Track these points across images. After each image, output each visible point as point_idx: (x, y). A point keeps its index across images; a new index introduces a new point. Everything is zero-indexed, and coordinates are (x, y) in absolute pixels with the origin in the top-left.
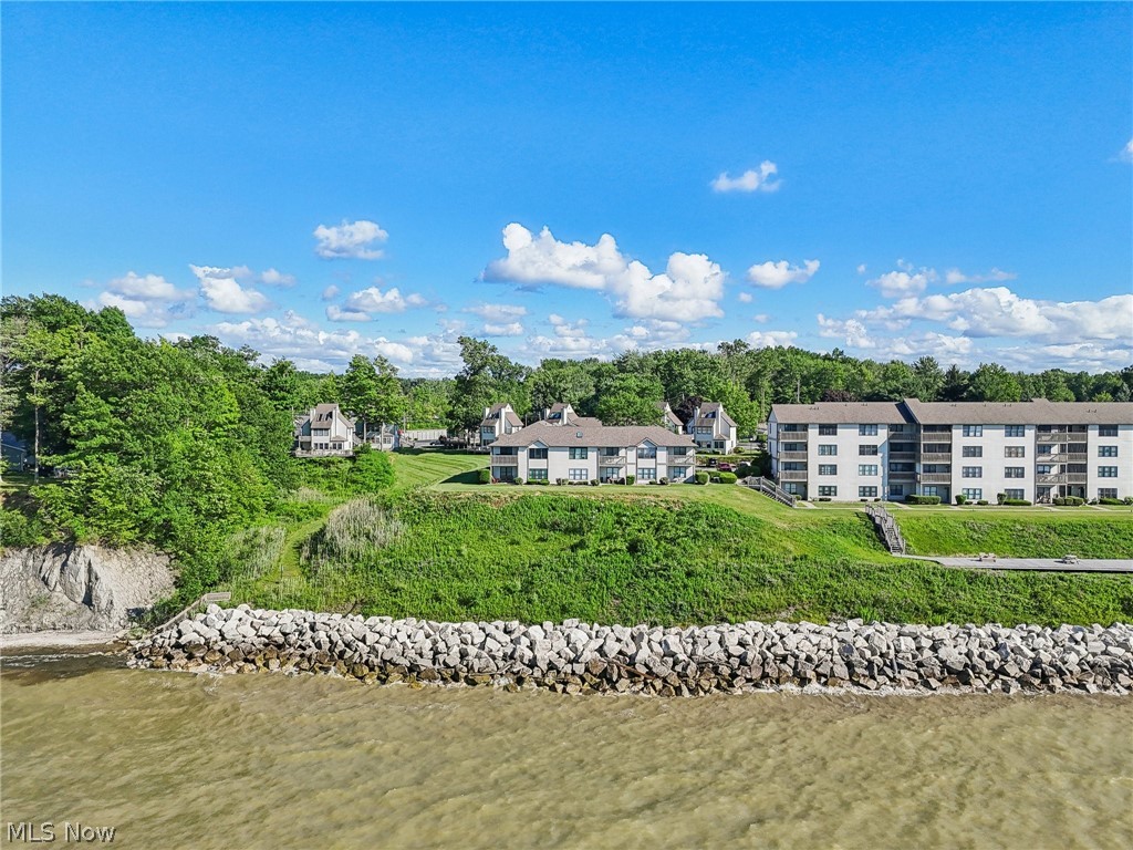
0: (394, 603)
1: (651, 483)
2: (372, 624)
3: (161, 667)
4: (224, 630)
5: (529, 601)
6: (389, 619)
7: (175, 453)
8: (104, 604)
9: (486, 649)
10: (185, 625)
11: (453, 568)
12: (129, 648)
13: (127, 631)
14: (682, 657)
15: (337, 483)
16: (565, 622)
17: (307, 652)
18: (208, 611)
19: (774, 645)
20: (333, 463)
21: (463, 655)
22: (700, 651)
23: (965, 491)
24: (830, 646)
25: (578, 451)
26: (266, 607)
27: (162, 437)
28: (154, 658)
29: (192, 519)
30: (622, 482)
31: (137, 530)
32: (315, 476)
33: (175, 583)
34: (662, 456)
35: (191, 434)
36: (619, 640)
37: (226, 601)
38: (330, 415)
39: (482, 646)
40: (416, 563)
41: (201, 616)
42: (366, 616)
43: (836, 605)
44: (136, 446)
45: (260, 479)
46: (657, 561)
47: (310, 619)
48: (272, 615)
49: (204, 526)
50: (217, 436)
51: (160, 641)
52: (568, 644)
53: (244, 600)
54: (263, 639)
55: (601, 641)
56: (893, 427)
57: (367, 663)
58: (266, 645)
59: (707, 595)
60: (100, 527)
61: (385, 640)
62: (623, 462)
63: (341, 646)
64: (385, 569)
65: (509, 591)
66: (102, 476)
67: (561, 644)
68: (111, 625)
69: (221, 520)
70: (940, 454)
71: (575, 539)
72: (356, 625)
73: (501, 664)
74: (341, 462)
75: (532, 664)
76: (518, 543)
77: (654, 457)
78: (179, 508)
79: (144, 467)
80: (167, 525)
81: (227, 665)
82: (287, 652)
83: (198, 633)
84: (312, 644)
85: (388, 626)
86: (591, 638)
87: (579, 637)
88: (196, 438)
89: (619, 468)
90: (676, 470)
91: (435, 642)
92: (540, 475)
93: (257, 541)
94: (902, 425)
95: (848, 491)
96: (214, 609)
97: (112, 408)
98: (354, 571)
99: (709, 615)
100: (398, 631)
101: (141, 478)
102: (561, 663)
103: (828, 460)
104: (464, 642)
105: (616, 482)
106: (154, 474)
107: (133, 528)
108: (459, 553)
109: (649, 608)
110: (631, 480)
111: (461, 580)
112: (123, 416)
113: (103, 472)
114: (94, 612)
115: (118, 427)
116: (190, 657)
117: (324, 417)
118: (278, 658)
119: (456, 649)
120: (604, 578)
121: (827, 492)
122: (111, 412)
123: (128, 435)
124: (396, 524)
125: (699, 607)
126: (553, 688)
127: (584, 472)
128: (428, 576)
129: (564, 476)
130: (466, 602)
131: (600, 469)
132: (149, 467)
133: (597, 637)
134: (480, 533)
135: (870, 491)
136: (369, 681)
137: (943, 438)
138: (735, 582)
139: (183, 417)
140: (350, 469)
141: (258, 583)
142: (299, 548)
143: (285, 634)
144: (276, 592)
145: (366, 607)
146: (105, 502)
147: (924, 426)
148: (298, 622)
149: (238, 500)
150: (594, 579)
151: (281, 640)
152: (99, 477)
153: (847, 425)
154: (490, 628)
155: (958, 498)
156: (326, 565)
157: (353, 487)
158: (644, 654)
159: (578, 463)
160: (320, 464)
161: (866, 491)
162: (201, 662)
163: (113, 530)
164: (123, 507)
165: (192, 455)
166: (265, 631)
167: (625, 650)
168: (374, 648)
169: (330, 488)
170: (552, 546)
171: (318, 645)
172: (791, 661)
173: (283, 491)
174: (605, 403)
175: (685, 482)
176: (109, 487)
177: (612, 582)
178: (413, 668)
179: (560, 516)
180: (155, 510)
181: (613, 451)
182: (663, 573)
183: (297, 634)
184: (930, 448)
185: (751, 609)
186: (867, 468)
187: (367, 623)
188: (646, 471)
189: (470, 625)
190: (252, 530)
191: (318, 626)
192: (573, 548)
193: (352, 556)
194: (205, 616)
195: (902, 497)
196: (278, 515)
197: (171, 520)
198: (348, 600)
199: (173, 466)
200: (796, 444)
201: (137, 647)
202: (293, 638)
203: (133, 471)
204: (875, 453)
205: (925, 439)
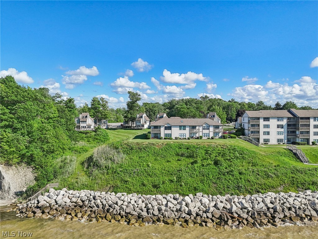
0: (126, 187)
1: (208, 138)
2: (119, 196)
3: (31, 217)
4: (57, 200)
5: (181, 186)
6: (125, 194)
7: (34, 128)
8: (6, 188)
9: (168, 207)
10: (40, 198)
11: (147, 172)
12: (17, 207)
13: (16, 199)
14: (250, 209)
15: (91, 139)
16: (197, 194)
17: (93, 209)
18: (50, 191)
19: (284, 203)
20: (88, 133)
21: (160, 210)
22: (256, 206)
23: (314, 140)
24: (305, 203)
25: (182, 127)
26: (74, 189)
27: (29, 122)
28: (28, 213)
29: (41, 154)
30: (198, 138)
31: (20, 158)
32: (82, 137)
33: (35, 179)
34: (211, 129)
35: (40, 121)
36: (221, 202)
37: (56, 187)
38: (86, 117)
39: (166, 205)
40: (132, 170)
41: (47, 194)
42: (116, 193)
43: (298, 185)
44: (19, 126)
45: (66, 138)
46: (226, 168)
47: (93, 194)
48: (76, 193)
49: (46, 156)
50: (50, 122)
51: (30, 205)
52: (202, 204)
53: (64, 186)
54: (74, 203)
55: (215, 202)
56: (289, 118)
57: (120, 214)
58: (75, 206)
59: (249, 182)
60: (5, 157)
61: (126, 203)
62: (198, 131)
63: (107, 207)
64: (120, 173)
65: (172, 181)
66: (5, 137)
67: (199, 204)
68: (9, 197)
69: (53, 154)
70: (306, 127)
71: (192, 160)
72: (112, 197)
73: (176, 213)
74: (91, 132)
75: (189, 213)
76: (170, 162)
77: (209, 129)
78: (36, 149)
79: (22, 134)
80: (32, 155)
81: (59, 216)
82: (85, 209)
83: (46, 201)
84: (95, 205)
85: (127, 197)
86: (210, 201)
87: (205, 200)
88: (43, 123)
89: (196, 133)
90: (216, 134)
91: (146, 204)
92: (169, 136)
93: (66, 161)
94: (290, 118)
95: (273, 141)
96: (52, 190)
97: (9, 111)
98: (108, 173)
99: (253, 190)
100: (131, 200)
101: (21, 138)
102: (201, 213)
103: (266, 130)
104: (159, 204)
105: (195, 138)
106: (26, 137)
107: (18, 158)
108: (148, 166)
109: (229, 188)
110: (201, 137)
111: (151, 177)
112: (14, 114)
113: (6, 136)
114: (2, 192)
115: (12, 118)
116: (43, 213)
117: (84, 117)
118: (81, 212)
119: (156, 207)
120: (208, 175)
121: (267, 141)
122: (9, 112)
123: (16, 121)
124: (122, 155)
125: (247, 187)
126: (201, 225)
127: (184, 135)
128: (138, 175)
129: (178, 136)
130: (155, 186)
131: (190, 133)
132: (24, 133)
133: (212, 201)
134: (155, 158)
135: (281, 141)
136: (122, 223)
137: (307, 122)
138: (258, 176)
139: (37, 115)
140: (95, 135)
141: (69, 179)
142: (82, 164)
143: (83, 201)
144: (77, 182)
145: (115, 189)
146: (6, 147)
147: (300, 118)
148: (88, 196)
149: (59, 146)
150: (203, 176)
151: (81, 204)
152: (4, 138)
153: (273, 118)
154: (168, 198)
155: (312, 142)
156: (96, 172)
157: (97, 141)
158: (234, 209)
159: (182, 132)
160: (84, 133)
161: (279, 141)
162: (48, 214)
163: (10, 159)
164: (14, 149)
165: (41, 129)
166: (74, 200)
167: (226, 206)
168: (122, 207)
169: (88, 141)
170: (183, 163)
171: (98, 206)
172: (293, 209)
173: (73, 142)
174: (183, 111)
175: (219, 138)
176: (8, 142)
177: (211, 177)
178: (139, 216)
179: (183, 151)
180: (27, 150)
181: (194, 127)
182: (230, 173)
183: (88, 201)
184: (302, 125)
185: (268, 187)
186: (280, 133)
187: (117, 196)
188: (206, 134)
189: (159, 196)
190: (64, 157)
191: (97, 197)
192: (192, 163)
193: (106, 167)
194: (48, 194)
195: (291, 142)
196: (72, 151)
197: (33, 154)
198: (107, 186)
199: (34, 134)
200: (254, 124)
201: (21, 207)
202: (87, 203)
203: (18, 135)
204: (282, 128)
205: (301, 122)
